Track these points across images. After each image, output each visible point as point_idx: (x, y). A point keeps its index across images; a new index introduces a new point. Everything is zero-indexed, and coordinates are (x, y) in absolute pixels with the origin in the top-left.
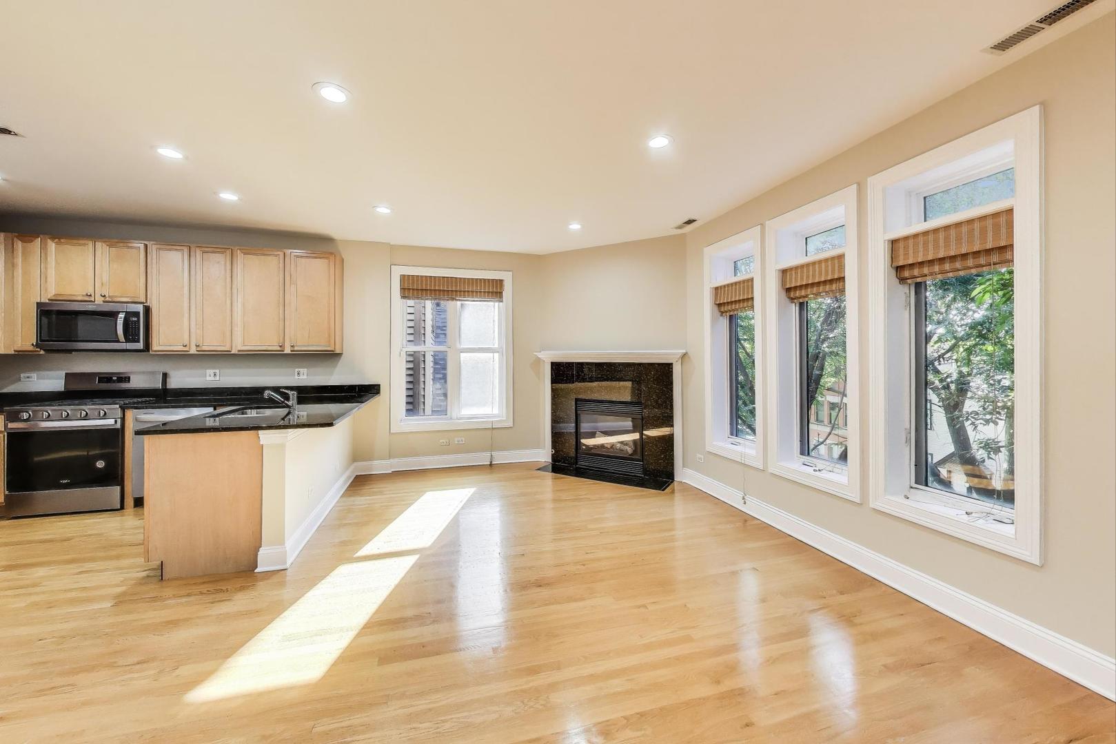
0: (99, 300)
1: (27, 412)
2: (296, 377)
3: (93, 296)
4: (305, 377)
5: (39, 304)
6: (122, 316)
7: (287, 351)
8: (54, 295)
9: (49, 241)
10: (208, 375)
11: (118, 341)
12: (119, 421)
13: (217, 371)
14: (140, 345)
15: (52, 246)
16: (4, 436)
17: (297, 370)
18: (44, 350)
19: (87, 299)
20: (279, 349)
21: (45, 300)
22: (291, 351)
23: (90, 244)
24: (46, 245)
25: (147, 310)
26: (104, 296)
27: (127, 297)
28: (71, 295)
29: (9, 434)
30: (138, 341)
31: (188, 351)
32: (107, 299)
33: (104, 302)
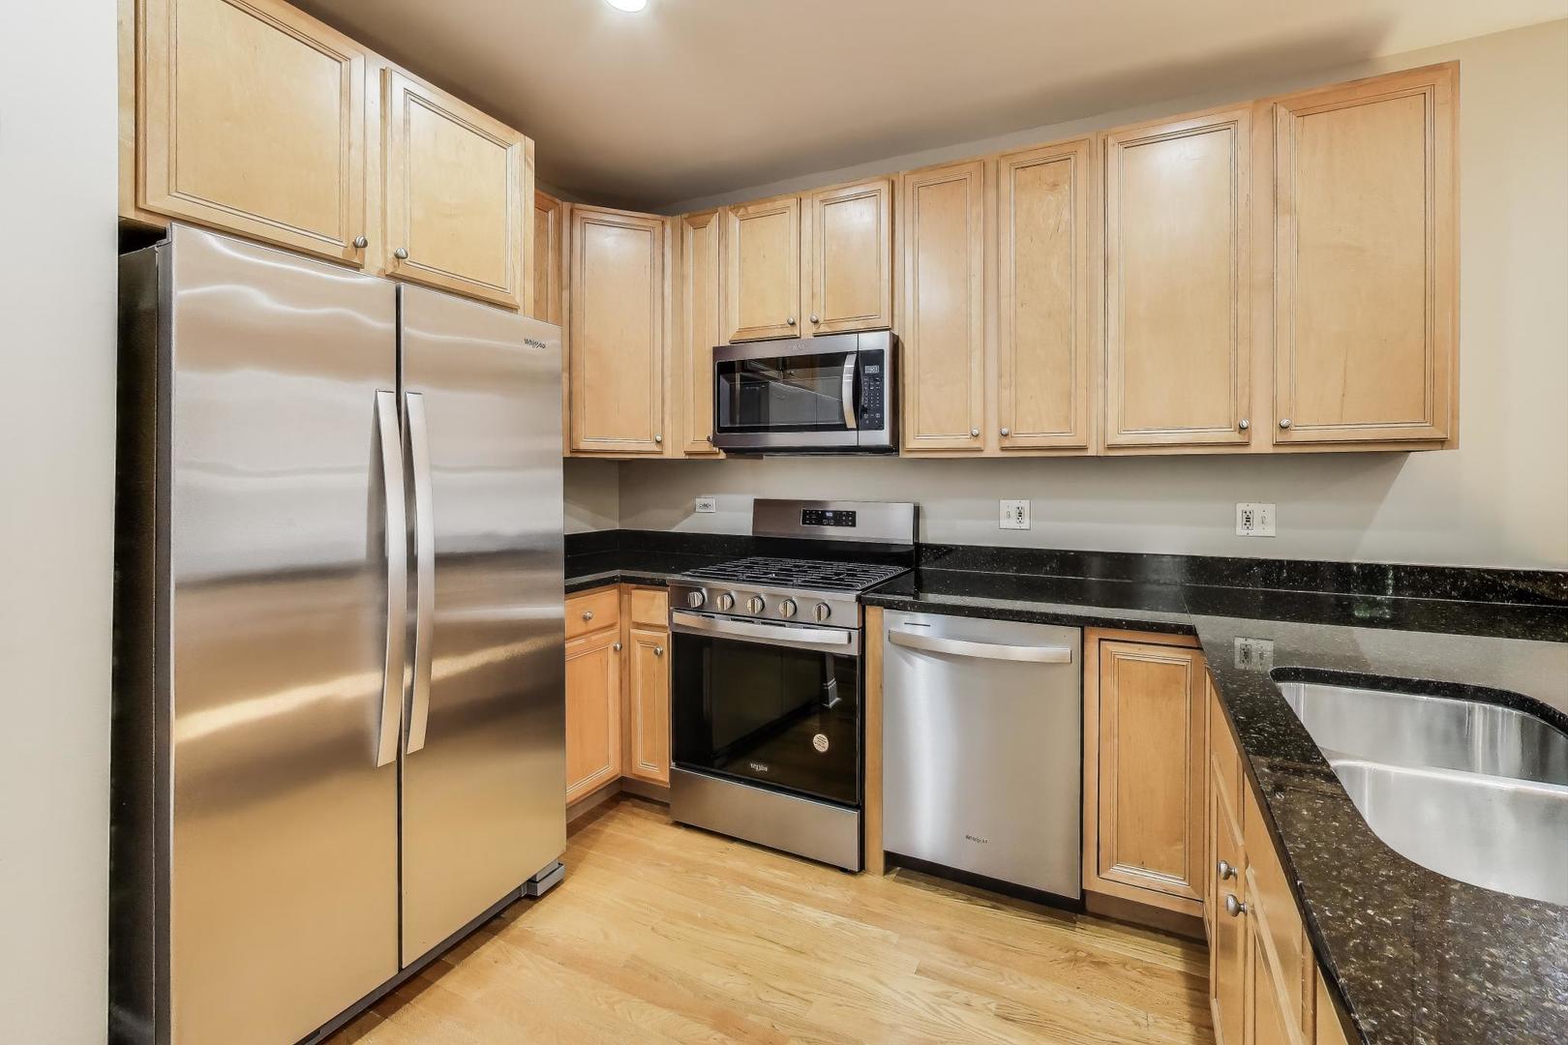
0: (807, 331)
1: (699, 590)
2: (1241, 531)
3: (798, 325)
4: (1270, 531)
5: (717, 351)
6: (849, 365)
7: (1262, 442)
8: (740, 331)
9: (731, 215)
10: (1003, 513)
11: (843, 427)
12: (855, 634)
13: (1025, 504)
14: (883, 437)
15: (734, 222)
16: (669, 635)
17: (1241, 507)
18: (726, 451)
19: (788, 332)
20: (1236, 437)
21: (724, 343)
22: (1277, 445)
23: (792, 202)
24: (727, 223)
25: (896, 345)
26: (816, 322)
27: (858, 318)
28: (767, 328)
29: (675, 634)
30: (880, 427)
31: (980, 450)
32: (823, 329)
33: (816, 336)
